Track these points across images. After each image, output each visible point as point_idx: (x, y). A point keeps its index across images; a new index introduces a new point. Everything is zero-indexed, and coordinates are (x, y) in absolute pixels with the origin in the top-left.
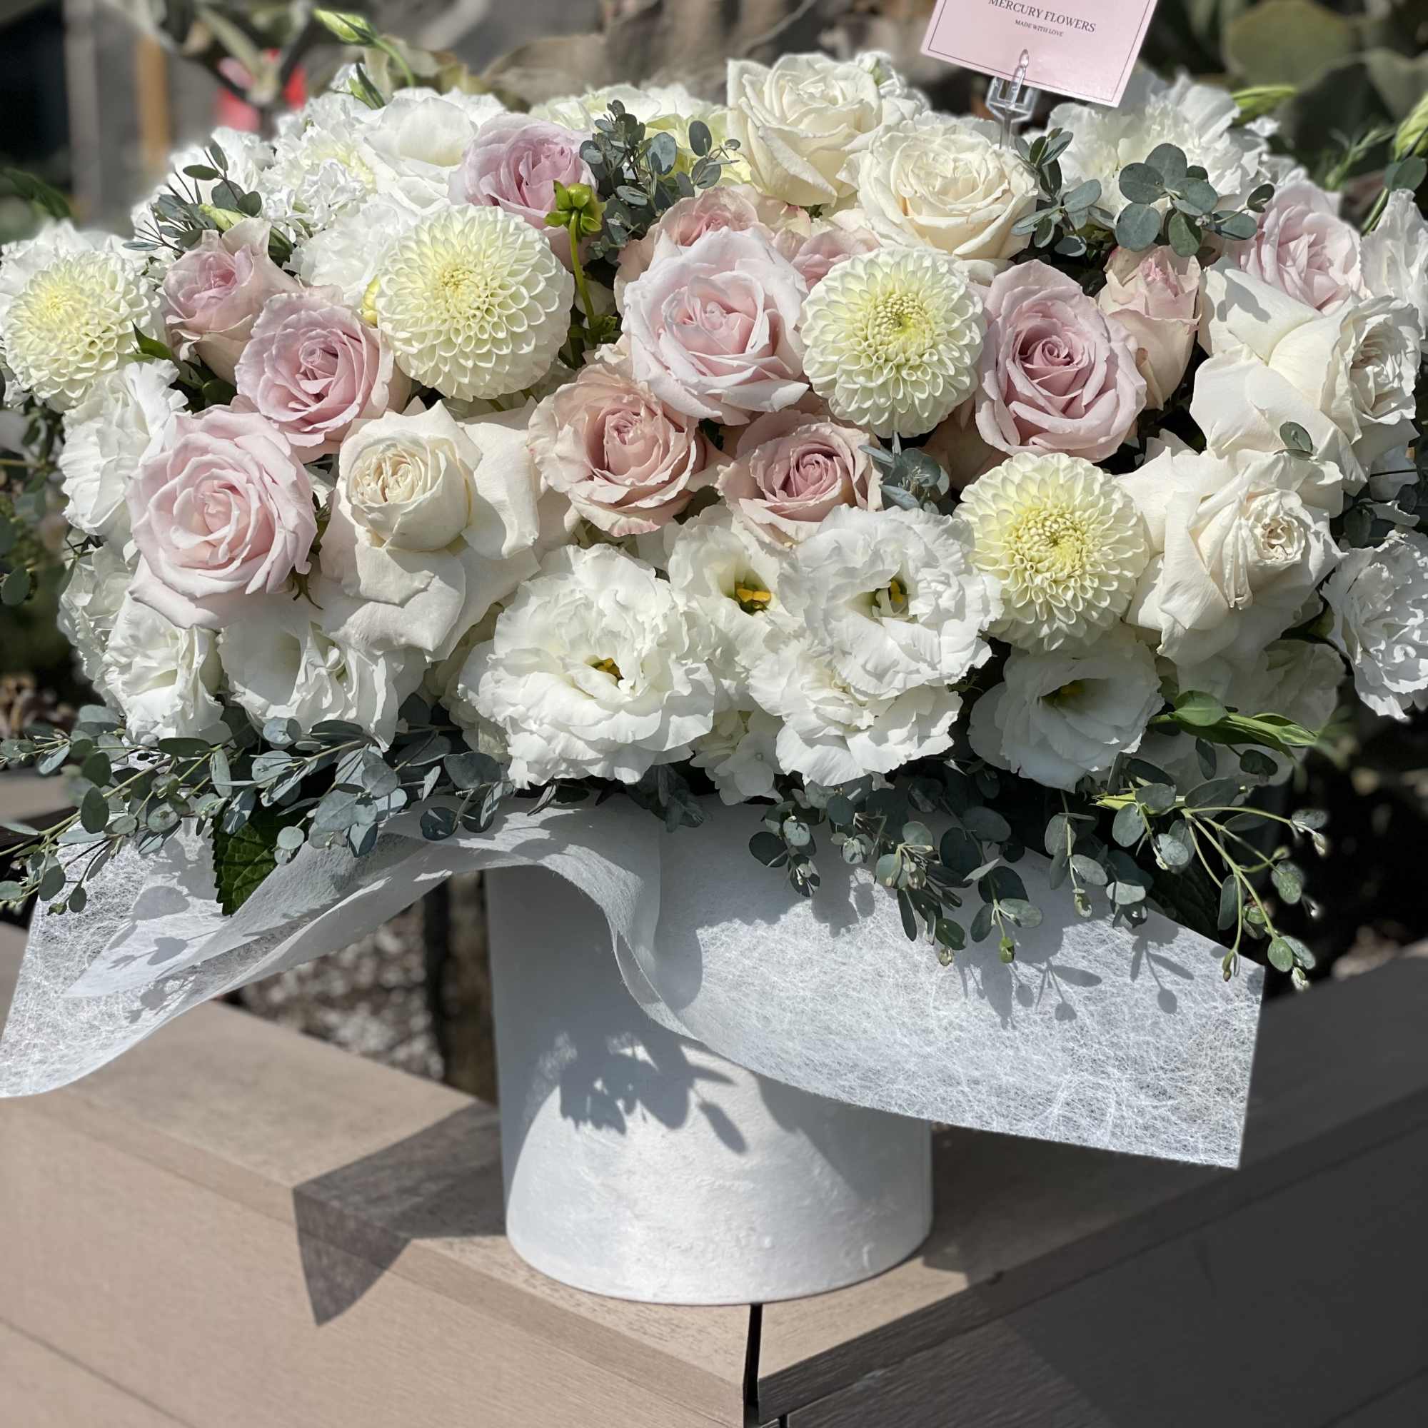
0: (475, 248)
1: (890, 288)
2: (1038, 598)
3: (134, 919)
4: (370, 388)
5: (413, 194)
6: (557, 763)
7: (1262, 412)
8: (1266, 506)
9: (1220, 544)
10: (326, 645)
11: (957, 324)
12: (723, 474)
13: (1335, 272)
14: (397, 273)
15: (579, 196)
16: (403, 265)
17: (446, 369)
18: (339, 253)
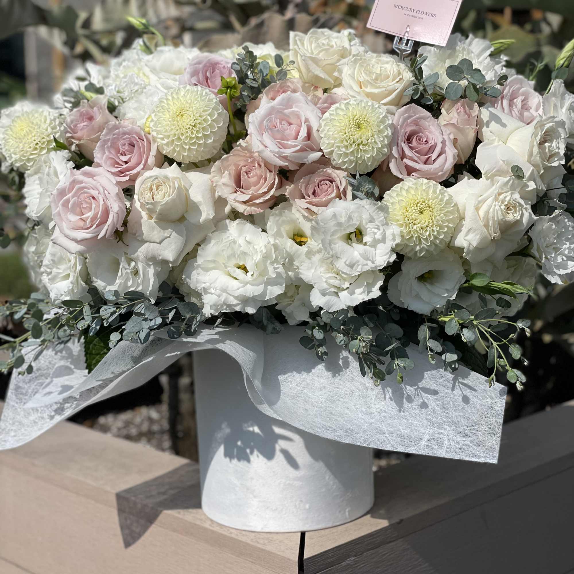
0: (189, 101)
1: (355, 114)
2: (415, 234)
3: (52, 378)
4: (147, 158)
5: (165, 86)
6: (222, 306)
7: (504, 161)
8: (506, 197)
9: (487, 212)
10: (129, 261)
11: (382, 127)
12: (289, 189)
13: (532, 111)
14: (158, 112)
15: (231, 82)
16: (161, 108)
17: (178, 150)
18: (135, 109)
